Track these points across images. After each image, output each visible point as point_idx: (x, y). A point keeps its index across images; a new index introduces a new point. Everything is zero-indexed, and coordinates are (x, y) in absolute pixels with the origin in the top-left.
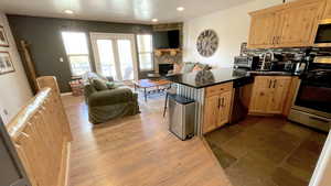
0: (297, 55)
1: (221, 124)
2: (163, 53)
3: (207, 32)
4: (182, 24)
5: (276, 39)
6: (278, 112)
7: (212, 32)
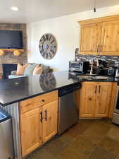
0: (116, 62)
1: (46, 139)
2: (6, 53)
3: (47, 35)
4: (25, 25)
5: (100, 48)
6: (105, 115)
7: (51, 36)
